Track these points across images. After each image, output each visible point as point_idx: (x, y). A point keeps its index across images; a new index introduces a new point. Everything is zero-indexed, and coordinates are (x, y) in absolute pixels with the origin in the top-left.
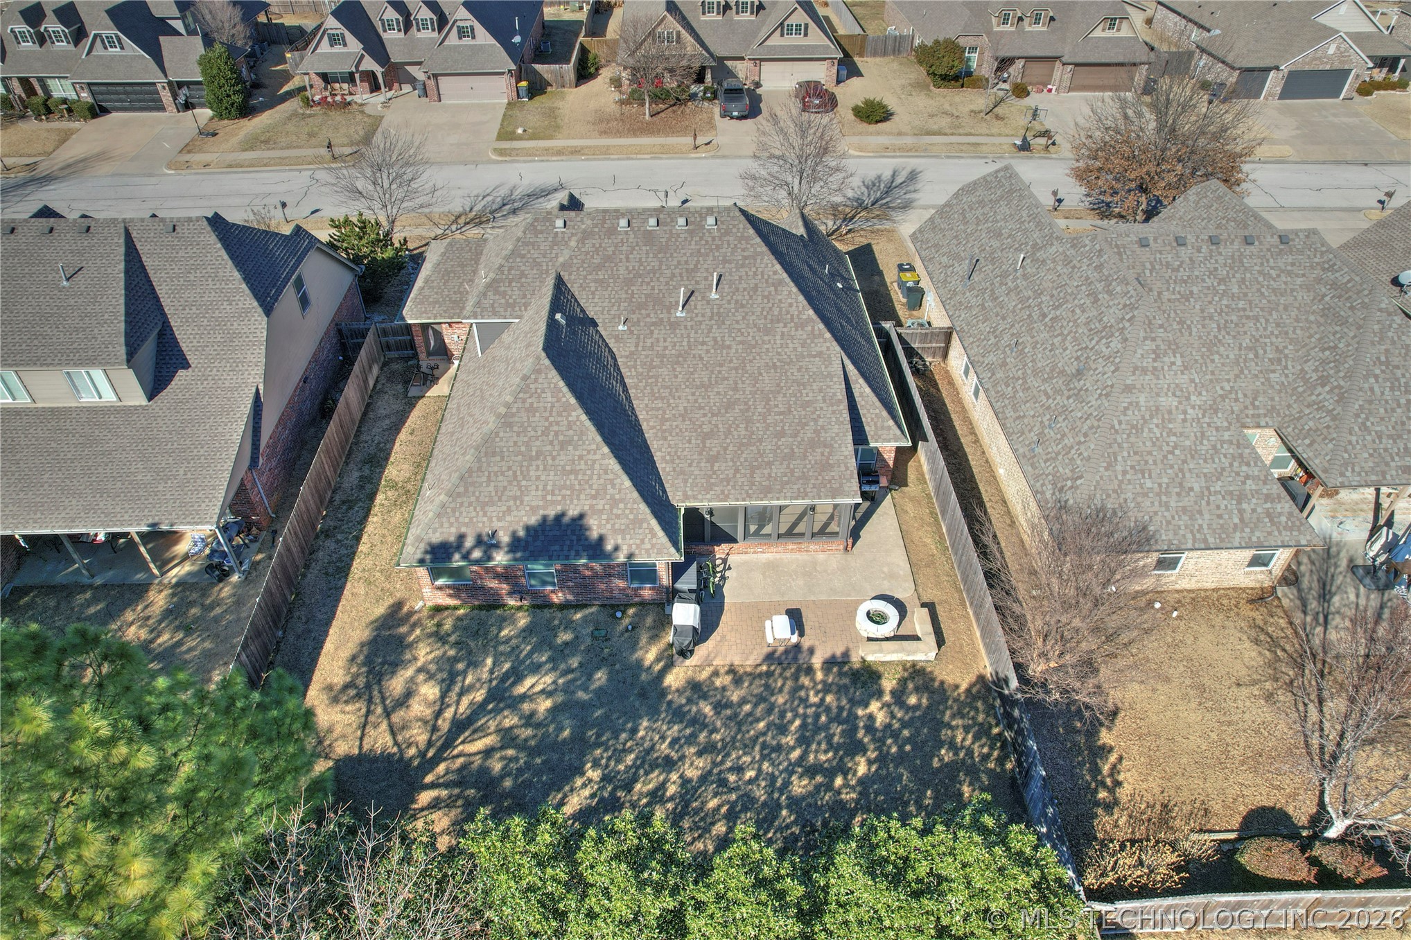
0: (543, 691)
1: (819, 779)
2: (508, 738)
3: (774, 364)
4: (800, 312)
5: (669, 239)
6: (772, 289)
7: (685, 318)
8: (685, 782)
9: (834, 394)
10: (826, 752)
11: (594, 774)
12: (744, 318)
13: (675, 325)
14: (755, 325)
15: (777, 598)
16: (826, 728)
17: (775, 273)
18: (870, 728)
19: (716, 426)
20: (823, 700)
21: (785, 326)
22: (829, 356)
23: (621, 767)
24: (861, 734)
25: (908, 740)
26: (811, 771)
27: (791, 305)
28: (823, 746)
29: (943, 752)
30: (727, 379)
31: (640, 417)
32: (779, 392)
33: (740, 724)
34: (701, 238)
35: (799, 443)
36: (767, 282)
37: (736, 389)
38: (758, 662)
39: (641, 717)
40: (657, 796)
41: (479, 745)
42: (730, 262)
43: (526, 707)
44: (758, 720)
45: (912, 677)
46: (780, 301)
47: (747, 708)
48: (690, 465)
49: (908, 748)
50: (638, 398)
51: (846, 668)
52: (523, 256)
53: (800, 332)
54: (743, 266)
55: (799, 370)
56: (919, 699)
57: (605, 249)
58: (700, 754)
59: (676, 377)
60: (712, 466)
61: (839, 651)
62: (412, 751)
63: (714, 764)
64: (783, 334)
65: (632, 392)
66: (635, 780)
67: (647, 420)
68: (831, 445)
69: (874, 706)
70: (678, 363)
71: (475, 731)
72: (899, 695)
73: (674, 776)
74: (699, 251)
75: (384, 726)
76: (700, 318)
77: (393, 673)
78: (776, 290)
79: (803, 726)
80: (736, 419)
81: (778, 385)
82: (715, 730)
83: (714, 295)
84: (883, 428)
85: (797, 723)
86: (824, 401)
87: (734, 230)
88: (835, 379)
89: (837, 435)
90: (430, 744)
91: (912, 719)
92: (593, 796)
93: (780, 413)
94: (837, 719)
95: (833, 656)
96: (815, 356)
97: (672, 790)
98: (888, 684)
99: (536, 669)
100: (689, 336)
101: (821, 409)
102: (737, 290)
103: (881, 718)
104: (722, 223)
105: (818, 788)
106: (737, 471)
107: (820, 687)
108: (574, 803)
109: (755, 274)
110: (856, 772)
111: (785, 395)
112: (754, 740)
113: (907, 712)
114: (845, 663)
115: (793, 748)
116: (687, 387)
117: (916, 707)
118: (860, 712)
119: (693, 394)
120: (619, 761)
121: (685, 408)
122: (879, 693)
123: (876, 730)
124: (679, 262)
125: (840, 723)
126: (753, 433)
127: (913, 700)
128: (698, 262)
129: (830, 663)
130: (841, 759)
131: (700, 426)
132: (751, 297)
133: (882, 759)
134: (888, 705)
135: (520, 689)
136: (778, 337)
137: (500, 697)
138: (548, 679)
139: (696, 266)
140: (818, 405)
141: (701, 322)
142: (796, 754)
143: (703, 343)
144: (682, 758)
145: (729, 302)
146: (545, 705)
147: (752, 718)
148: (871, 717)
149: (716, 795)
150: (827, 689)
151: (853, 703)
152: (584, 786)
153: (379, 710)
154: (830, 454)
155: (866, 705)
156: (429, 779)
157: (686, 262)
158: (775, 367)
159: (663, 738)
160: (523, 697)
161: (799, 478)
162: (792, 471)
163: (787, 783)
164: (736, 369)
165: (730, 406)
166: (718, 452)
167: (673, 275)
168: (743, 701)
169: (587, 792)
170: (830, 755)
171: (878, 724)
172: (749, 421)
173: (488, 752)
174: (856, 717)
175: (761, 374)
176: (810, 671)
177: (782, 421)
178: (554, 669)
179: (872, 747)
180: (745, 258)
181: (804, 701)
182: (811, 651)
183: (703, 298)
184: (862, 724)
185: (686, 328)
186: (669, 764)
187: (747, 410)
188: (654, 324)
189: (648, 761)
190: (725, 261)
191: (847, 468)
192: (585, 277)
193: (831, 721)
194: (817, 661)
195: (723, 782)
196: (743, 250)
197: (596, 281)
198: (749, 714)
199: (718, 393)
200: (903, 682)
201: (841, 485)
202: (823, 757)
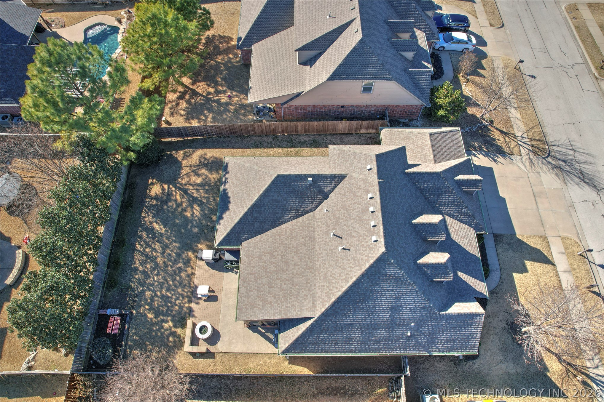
0: (194, 213)
1: (149, 301)
2: (179, 205)
3: (309, 283)
4: (333, 294)
5: (365, 220)
6: (344, 277)
7: (330, 238)
8: (156, 258)
9: (290, 312)
10: (158, 304)
11: (163, 231)
12: (330, 265)
13: (327, 233)
14: (327, 272)
15: (224, 293)
16: (166, 305)
17: (351, 278)
18: (163, 321)
19: (276, 258)
20: (177, 305)
21: (327, 287)
22: (313, 311)
23: (164, 239)
24: (162, 317)
25: (156, 334)
26: (152, 298)
27: (337, 288)
28: (160, 303)
29: (151, 347)
30: (301, 261)
31: (282, 226)
32: (292, 285)
33: (172, 275)
34: (366, 236)
35: (265, 295)
36: (347, 274)
37: (295, 265)
38: (195, 283)
39: (180, 243)
40: (154, 249)
41: (178, 197)
42: (356, 253)
43: (189, 209)
44: (173, 282)
45: (180, 341)
46: (338, 283)
47: (178, 278)
48: (258, 248)
49: (154, 334)
50: (291, 224)
51: (187, 315)
52: (354, 158)
53: (325, 295)
54: (354, 260)
55: (305, 295)
56: (171, 342)
57: (359, 191)
58: (164, 262)
59: (303, 238)
60: (257, 257)
61: (195, 314)
62: (180, 180)
63: (161, 267)
64: (324, 286)
65: (295, 221)
66: (160, 242)
67: (280, 229)
68: (263, 309)
69: (171, 324)
70: (310, 238)
71: (183, 195)
72: (174, 334)
73: (159, 254)
74: (361, 236)
75: (189, 171)
76: (330, 244)
77: (207, 170)
78: (343, 279)
79: (168, 297)
80: (279, 266)
81: (297, 285)
82: (172, 267)
83: (340, 248)
84: (285, 340)
85: (170, 295)
86: (286, 307)
87: (372, 252)
88: (299, 313)
89: (268, 312)
90: (181, 184)
91: (164, 337)
92: (158, 231)
93: (281, 286)
94: (168, 309)
95: (193, 311)
96: (313, 303)
97: (155, 254)
98: (179, 331)
99: (202, 210)
100: (323, 241)
101: (283, 305)
102: (343, 260)
103: (166, 325)
104: (375, 245)
105: (147, 300)
106: (254, 267)
107: (182, 305)
108: (156, 226)
109: (351, 267)
110: (149, 313)
111: (291, 288)
112: (166, 280)
113: (167, 336)
114: (189, 315)
115: (161, 293)
116: (297, 244)
117: (168, 339)
118: (169, 318)
119: (293, 247)
120: (167, 238)
121: (286, 244)
122: (175, 326)
123: (162, 323)
124: (354, 228)
125: (166, 310)
126: (271, 274)
127: (171, 339)
128: (355, 237)
129: (191, 309)
130: (154, 309)
131: (276, 251)
132: (340, 267)
133: (152, 324)
134: (170, 329)
135: (195, 206)
136: (322, 284)
137: (193, 201)
138: (198, 214)
139: (353, 236)
140: (285, 304)
141: (328, 245)
142: (159, 293)
143: (320, 248)
144: (164, 257)
145: (337, 257)
146: (188, 214)
147: (174, 280)
148: (167, 322)
149: (151, 267)
150: (181, 307)
151: (174, 316)
152: (160, 228)
153: (194, 169)
154: (259, 308)
155: (171, 321)
156: (171, 186)
157: (355, 231)
158: (307, 283)
159: (171, 251)
160: (192, 208)
161: (248, 294)
162: (252, 291)
163: (150, 290)
164: (307, 265)
165: (286, 263)
166: (263, 259)
167: (348, 227)
168: (181, 277)
169: (159, 229)
170: (156, 305)
171: (164, 324)
172: (277, 272)
173: (176, 200)
174: (168, 317)
175: (303, 277)
176: (190, 302)
177: (277, 287)
178: (202, 215)
179: (156, 320)
180: (358, 261)
181: (178, 299)
182: (198, 303)
183: (339, 244)
184: (165, 318)
185: (326, 239)
186: (163, 254)
187: (283, 271)
188: (327, 223)
189: (165, 247)
190: (356, 250)
191: (251, 316)
192: (346, 187)
193: (168, 307)
194: (193, 305)
195: (154, 269)
196: (362, 259)
197: (345, 192)
198: (175, 279)
199: (293, 257)
200: (179, 337)
201: (244, 313)
202: (156, 303)
